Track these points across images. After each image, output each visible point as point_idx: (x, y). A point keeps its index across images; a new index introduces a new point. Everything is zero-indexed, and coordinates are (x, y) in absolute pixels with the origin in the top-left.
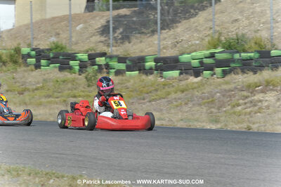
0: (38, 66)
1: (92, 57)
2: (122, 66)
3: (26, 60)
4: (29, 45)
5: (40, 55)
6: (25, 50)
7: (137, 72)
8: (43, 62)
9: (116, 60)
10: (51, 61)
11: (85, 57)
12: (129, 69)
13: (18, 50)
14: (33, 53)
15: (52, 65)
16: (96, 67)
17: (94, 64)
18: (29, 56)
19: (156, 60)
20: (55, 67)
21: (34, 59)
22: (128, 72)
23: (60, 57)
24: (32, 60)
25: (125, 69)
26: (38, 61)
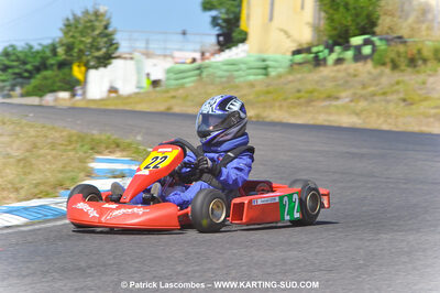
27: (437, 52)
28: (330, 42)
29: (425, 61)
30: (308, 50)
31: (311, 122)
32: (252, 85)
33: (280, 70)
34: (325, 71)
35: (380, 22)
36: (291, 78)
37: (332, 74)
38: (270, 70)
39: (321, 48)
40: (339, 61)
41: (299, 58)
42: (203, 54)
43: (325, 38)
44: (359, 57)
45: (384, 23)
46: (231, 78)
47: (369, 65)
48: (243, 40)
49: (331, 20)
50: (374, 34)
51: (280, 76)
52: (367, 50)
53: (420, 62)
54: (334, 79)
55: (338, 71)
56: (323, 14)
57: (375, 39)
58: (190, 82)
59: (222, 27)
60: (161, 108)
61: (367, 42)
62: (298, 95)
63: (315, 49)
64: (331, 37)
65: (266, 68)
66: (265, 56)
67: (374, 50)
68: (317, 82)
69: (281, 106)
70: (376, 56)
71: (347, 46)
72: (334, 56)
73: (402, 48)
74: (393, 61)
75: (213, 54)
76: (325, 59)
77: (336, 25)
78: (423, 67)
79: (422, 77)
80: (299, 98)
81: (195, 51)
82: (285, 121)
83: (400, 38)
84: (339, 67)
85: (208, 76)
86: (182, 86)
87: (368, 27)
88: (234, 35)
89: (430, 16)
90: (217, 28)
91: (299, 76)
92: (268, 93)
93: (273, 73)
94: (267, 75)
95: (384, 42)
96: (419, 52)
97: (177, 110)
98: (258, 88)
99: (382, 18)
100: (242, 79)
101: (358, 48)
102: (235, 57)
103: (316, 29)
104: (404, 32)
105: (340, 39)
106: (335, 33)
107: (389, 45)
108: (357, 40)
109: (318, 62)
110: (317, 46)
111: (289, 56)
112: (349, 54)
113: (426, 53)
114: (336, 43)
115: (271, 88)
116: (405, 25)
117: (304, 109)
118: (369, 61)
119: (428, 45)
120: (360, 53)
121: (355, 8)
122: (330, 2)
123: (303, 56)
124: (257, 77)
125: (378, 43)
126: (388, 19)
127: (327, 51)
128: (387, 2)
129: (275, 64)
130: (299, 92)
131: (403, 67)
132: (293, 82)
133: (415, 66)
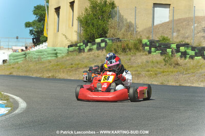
0: (150, 52)
1: (178, 46)
2: (193, 53)
3: (144, 48)
4: (148, 38)
5: (152, 44)
6: (145, 41)
7: (201, 57)
8: (153, 49)
9: (190, 49)
10: (157, 48)
11: (174, 46)
12: (196, 55)
13: (141, 41)
14: (148, 43)
15: (157, 52)
16: (180, 54)
17: (178, 51)
18: (146, 45)
20: (159, 53)
21: (148, 47)
22: (196, 57)
23: (161, 46)
24: (147, 48)
25: (194, 54)
26: (150, 49)
27: (135, 45)
28: (86, 41)
29: (130, 49)
30: (76, 45)
31: (78, 79)
32: (50, 62)
33: (63, 54)
34: (85, 55)
35: (109, 31)
36: (68, 58)
37: (87, 56)
39: (82, 44)
40: (90, 50)
41: (71, 49)
42: (26, 48)
43: (83, 39)
44: (99, 48)
45: (110, 32)
46: (39, 59)
47: (104, 52)
48: (46, 41)
49: (86, 31)
50: (106, 37)
51: (63, 57)
52: (103, 45)
53: (128, 50)
54: (88, 58)
55: (90, 55)
56: (82, 28)
57: (106, 39)
58: (20, 61)
59: (35, 35)
60: (7, 73)
61: (102, 41)
62: (71, 66)
63: (78, 45)
64: (86, 39)
65: (56, 54)
66: (56, 48)
67: (106, 45)
68: (80, 60)
69: (63, 72)
70: (107, 47)
71: (93, 42)
72: (88, 48)
73: (119, 44)
74: (115, 50)
75: (31, 48)
76: (84, 49)
77: (89, 33)
78: (129, 52)
79: (129, 57)
80: (72, 68)
81: (22, 46)
82: (65, 78)
83: (118, 39)
84: (89, 53)
85: (29, 58)
86: (17, 62)
87: (103, 34)
88: (41, 38)
89: (132, 29)
90: (33, 35)
91: (72, 57)
92: (58, 65)
93: (59, 56)
94: (57, 57)
95: (111, 41)
96: (127, 45)
97: (15, 74)
98: (52, 63)
99: (109, 30)
100: (45, 59)
101: (99, 44)
102: (41, 49)
103: (79, 35)
104: (120, 36)
105: (90, 40)
106: (88, 37)
107: (113, 42)
108: (98, 40)
109: (80, 50)
110: (80, 43)
111: (67, 48)
112: (95, 47)
113: (130, 46)
114: (88, 42)
115: (58, 63)
116: (120, 33)
117: (74, 72)
118: (104, 50)
119: (131, 42)
120: (100, 46)
121: (97, 25)
122: (85, 23)
123: (73, 48)
124: (52, 58)
125: (108, 41)
126: (112, 30)
127: (84, 45)
128: (112, 22)
129: (61, 52)
130: (72, 64)
131: (120, 52)
132: (69, 60)
133: (125, 52)
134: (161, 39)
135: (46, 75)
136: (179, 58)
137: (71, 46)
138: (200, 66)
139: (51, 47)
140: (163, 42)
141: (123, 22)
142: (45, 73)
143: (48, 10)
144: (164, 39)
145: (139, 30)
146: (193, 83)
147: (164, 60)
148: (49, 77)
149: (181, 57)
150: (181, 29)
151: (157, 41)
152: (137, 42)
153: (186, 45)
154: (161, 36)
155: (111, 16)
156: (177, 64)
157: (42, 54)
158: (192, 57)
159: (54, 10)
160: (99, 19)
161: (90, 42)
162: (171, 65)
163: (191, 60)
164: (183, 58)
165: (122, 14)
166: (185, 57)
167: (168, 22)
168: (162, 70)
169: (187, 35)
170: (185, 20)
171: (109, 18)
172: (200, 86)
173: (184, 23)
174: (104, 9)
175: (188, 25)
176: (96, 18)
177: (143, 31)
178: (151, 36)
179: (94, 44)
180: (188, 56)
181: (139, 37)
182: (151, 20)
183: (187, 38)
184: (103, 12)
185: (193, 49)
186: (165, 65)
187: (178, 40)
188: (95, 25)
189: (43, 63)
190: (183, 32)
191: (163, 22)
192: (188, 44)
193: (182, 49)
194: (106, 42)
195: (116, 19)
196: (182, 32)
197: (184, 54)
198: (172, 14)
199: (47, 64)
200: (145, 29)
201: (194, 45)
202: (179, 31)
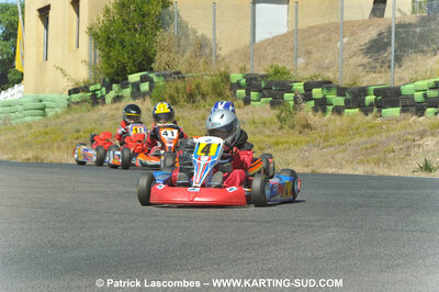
0: (247, 101)
1: (308, 87)
2: (340, 101)
3: (235, 92)
4: (242, 70)
5: (252, 83)
6: (236, 77)
7: (357, 110)
8: (254, 95)
9: (334, 91)
10: (263, 92)
11: (299, 87)
12: (348, 105)
13: (226, 77)
14: (243, 81)
15: (262, 100)
16: (312, 103)
17: (308, 97)
18: (239, 86)
19: (377, 92)
20: (266, 102)
21: (244, 91)
22: (346, 110)
23: (272, 87)
24: (241, 92)
25: (343, 104)
26: (248, 94)
27: (215, 86)
28: (108, 80)
29: (204, 96)
30: (85, 89)
32: (30, 126)
33: (58, 110)
34: (103, 110)
35: (157, 58)
36: (69, 117)
37: (111, 113)
38: (47, 110)
39: (98, 86)
40: (118, 99)
41: (76, 97)
43: (102, 76)
44: (136, 93)
45: (161, 59)
46: (7, 120)
47: (148, 102)
48: (19, 81)
49: (108, 58)
50: (151, 70)
51: (57, 116)
52: (145, 87)
53: (199, 97)
54: (113, 117)
55: (117, 109)
56: (98, 52)
57: (152, 75)
61: (144, 79)
62: (76, 135)
63: (92, 88)
64: (108, 75)
65: (43, 109)
66: (41, 96)
67: (151, 87)
68: (96, 121)
69: (59, 148)
70: (154, 93)
71: (124, 83)
72: (112, 94)
73: (180, 84)
74: (171, 97)
76: (103, 97)
77: (113, 62)
78: (202, 102)
79: (201, 113)
80: (77, 138)
82: (63, 161)
83: (178, 73)
84: (115, 106)
87: (145, 64)
88: (9, 75)
89: (207, 51)
91: (77, 115)
92: (47, 134)
93: (50, 113)
94: (44, 115)
95: (162, 78)
96: (198, 86)
98: (35, 128)
99: (158, 54)
100: (18, 121)
101: (136, 86)
102: (10, 98)
103: (93, 67)
104: (182, 67)
105: (117, 77)
106: (112, 70)
107: (167, 81)
108: (134, 78)
109: (96, 100)
110: (95, 83)
111: (66, 95)
112: (127, 92)
113: (205, 88)
114: (113, 81)
115: (48, 129)
116: (181, 61)
118: (148, 98)
119: (207, 80)
120: (139, 89)
121: (131, 45)
122: (105, 39)
123: (80, 94)
124: (35, 118)
125: (155, 79)
126: (165, 55)
127: (104, 89)
128: (163, 37)
129: (53, 104)
130: (78, 131)
131: (182, 102)
132: (71, 121)
133: (194, 102)
134: (271, 71)
135: (22, 156)
136: (310, 114)
137: (75, 91)
138: (357, 129)
139: (31, 95)
140: (276, 79)
141: (187, 37)
142: (19, 151)
143: (23, 13)
144: (277, 72)
145: (223, 53)
146: (341, 167)
147: (279, 117)
148: (28, 159)
149: (315, 110)
150: (315, 50)
151: (262, 77)
152: (220, 79)
153: (326, 84)
154: (272, 67)
155: (160, 23)
156: (307, 126)
157: (12, 109)
158: (338, 110)
159: (37, 13)
160: (136, 30)
161: (117, 82)
162: (292, 127)
163: (338, 117)
164: (320, 113)
165: (185, 19)
166: (324, 111)
167: (285, 35)
168: (273, 140)
169: (327, 61)
170: (322, 29)
171: (157, 28)
172: (357, 173)
173: (320, 36)
174: (145, 8)
175: (329, 40)
176: (129, 29)
177: (230, 56)
178: (248, 67)
179: (124, 86)
180: (330, 108)
181: (223, 69)
182: (249, 30)
183: (328, 68)
184: (143, 16)
185: (341, 92)
186: (281, 128)
187: (307, 74)
188: (127, 44)
189: (14, 129)
190: (319, 56)
191: (275, 34)
192: (330, 82)
193: (317, 93)
194: (151, 81)
195: (173, 29)
196: (316, 55)
197: (322, 105)
198: (294, 16)
199: (23, 132)
200: (236, 51)
201: (343, 83)
202: (309, 53)
